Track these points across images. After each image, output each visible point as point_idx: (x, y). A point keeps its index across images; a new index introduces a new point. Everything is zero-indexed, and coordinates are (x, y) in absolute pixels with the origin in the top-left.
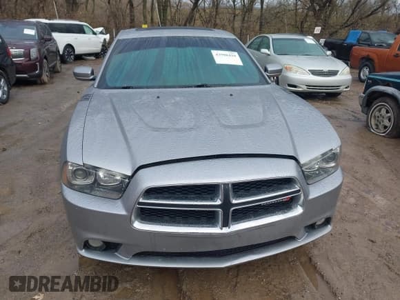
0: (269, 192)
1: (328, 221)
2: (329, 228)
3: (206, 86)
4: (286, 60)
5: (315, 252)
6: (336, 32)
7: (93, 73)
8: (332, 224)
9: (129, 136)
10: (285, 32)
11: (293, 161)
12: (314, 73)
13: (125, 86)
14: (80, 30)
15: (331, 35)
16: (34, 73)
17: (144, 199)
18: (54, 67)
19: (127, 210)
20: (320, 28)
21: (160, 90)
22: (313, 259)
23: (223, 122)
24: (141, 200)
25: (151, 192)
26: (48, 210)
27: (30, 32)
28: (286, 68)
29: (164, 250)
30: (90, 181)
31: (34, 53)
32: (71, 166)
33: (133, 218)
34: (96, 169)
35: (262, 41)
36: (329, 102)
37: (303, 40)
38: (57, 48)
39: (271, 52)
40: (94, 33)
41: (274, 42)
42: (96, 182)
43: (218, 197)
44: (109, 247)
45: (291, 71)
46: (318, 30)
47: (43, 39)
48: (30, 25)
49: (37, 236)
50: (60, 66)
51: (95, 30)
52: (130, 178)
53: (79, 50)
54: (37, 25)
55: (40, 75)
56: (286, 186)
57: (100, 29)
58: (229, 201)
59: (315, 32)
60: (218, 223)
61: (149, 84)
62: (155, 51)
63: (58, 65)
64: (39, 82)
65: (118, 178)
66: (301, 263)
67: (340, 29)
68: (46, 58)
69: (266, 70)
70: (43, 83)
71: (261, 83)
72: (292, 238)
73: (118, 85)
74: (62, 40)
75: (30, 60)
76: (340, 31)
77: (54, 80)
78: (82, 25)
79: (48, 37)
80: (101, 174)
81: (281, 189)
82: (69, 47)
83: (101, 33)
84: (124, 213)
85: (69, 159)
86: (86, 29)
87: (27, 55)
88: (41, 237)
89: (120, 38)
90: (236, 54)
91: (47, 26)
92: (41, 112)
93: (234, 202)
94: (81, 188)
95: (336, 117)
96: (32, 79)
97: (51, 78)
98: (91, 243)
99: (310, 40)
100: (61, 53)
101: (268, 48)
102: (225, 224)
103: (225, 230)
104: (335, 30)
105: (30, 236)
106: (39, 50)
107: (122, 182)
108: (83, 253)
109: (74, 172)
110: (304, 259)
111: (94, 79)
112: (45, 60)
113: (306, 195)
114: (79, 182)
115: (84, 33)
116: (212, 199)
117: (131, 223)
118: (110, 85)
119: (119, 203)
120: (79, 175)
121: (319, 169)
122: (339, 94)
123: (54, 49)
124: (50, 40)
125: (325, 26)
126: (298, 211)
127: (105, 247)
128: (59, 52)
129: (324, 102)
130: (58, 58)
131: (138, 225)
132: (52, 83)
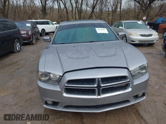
0: (117, 82)
1: (144, 95)
2: (145, 98)
3: (93, 42)
4: (130, 31)
5: (140, 108)
6: (153, 18)
7: (50, 39)
8: (146, 96)
9: (62, 61)
10: (130, 20)
11: (126, 70)
12: (142, 35)
13: (62, 43)
14: (47, 23)
15: (151, 20)
16: (30, 40)
17: (67, 84)
18: (37, 38)
19: (61, 89)
20: (145, 17)
21: (75, 44)
22: (138, 111)
23: (99, 55)
24: (66, 85)
25: (70, 82)
26: (33, 91)
27: (28, 25)
28: (130, 34)
29: (75, 105)
30: (47, 78)
31: (30, 33)
32: (40, 72)
33: (63, 92)
34: (50, 73)
35: (120, 24)
36: (149, 47)
37: (137, 22)
38: (39, 30)
39: (123, 28)
40: (53, 24)
41: (125, 24)
42: (50, 79)
43: (95, 84)
44: (55, 104)
45: (132, 35)
46: (144, 18)
47: (33, 27)
48: (29, 23)
49: (29, 100)
50: (40, 37)
51: (53, 23)
52: (62, 76)
53: (47, 31)
54: (31, 22)
55: (32, 41)
56: (124, 79)
57: (55, 22)
58: (100, 85)
59: (143, 19)
60: (96, 94)
61: (71, 42)
62: (74, 30)
63: (39, 37)
64: (32, 44)
65: (58, 77)
66: (133, 112)
67: (155, 17)
68: (34, 34)
69: (118, 35)
70: (33, 44)
71: (116, 40)
72: (128, 101)
73: (59, 43)
74: (40, 27)
75: (28, 35)
76: (155, 18)
77: (38, 43)
78: (48, 21)
79: (35, 27)
80: (52, 76)
81: (122, 81)
82: (43, 30)
83: (56, 24)
84: (59, 90)
85: (39, 70)
86: (50, 23)
87: (27, 34)
88: (30, 101)
89: (60, 25)
90: (106, 29)
91: (35, 22)
92: (32, 55)
93: (102, 85)
94: (44, 81)
95: (152, 54)
96: (29, 43)
97: (36, 42)
98: (48, 102)
99: (140, 22)
100: (40, 32)
101: (122, 26)
102: (99, 95)
103: (99, 97)
104: (152, 18)
105: (26, 101)
106: (32, 32)
107: (59, 78)
108: (45, 106)
109: (42, 75)
110: (135, 111)
111: (50, 41)
112: (34, 35)
113: (133, 83)
114: (43, 79)
115: (49, 24)
116: (93, 85)
117: (62, 94)
118: (56, 43)
119: (58, 86)
120: (43, 76)
121: (139, 73)
122: (154, 44)
123: (38, 31)
124: (36, 27)
125: (148, 16)
126: (130, 90)
127: (53, 104)
128: (39, 32)
129: (147, 47)
130: (39, 34)
131: (65, 95)
132: (37, 44)
